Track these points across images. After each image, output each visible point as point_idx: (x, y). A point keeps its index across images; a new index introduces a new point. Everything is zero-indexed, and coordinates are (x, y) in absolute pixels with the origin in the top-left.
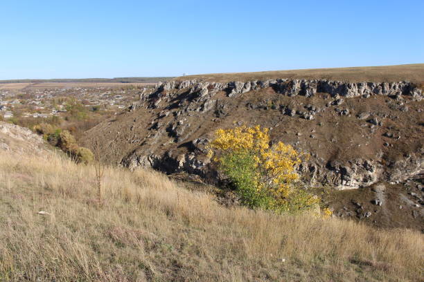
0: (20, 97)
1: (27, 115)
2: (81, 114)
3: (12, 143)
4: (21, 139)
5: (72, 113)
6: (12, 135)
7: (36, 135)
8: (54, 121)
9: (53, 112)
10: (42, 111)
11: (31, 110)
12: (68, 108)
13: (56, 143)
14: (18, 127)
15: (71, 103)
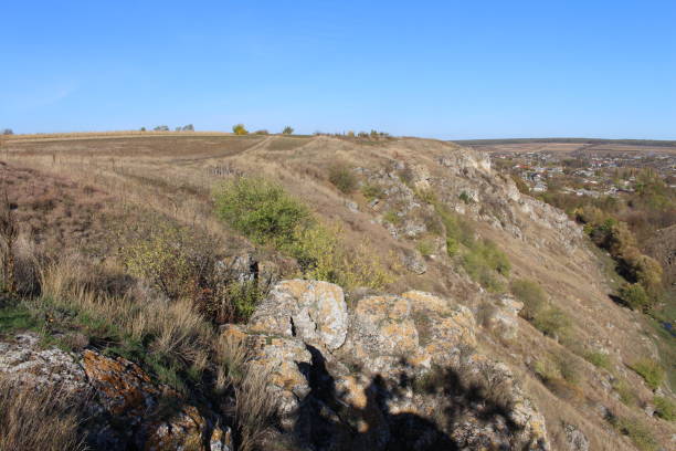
0: (567, 163)
1: (568, 190)
2: (658, 200)
3: (531, 228)
4: (548, 225)
5: (642, 195)
6: (534, 217)
7: (573, 223)
8: (608, 204)
9: (611, 191)
10: (592, 186)
11: (576, 184)
12: (636, 188)
13: (602, 240)
14: (548, 207)
15: (644, 179)
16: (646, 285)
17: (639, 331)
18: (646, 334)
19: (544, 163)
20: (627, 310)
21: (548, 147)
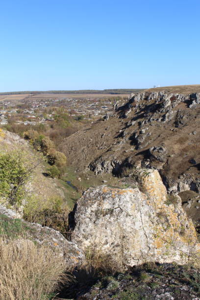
0: (19, 107)
1: (20, 122)
2: (64, 122)
4: (9, 143)
5: (57, 121)
7: (23, 140)
8: (40, 128)
9: (42, 121)
10: (33, 119)
11: (24, 119)
14: (9, 133)
15: (59, 112)
16: (58, 165)
17: (56, 187)
18: (59, 187)
19: (6, 107)
20: (51, 179)
21: (8, 98)
